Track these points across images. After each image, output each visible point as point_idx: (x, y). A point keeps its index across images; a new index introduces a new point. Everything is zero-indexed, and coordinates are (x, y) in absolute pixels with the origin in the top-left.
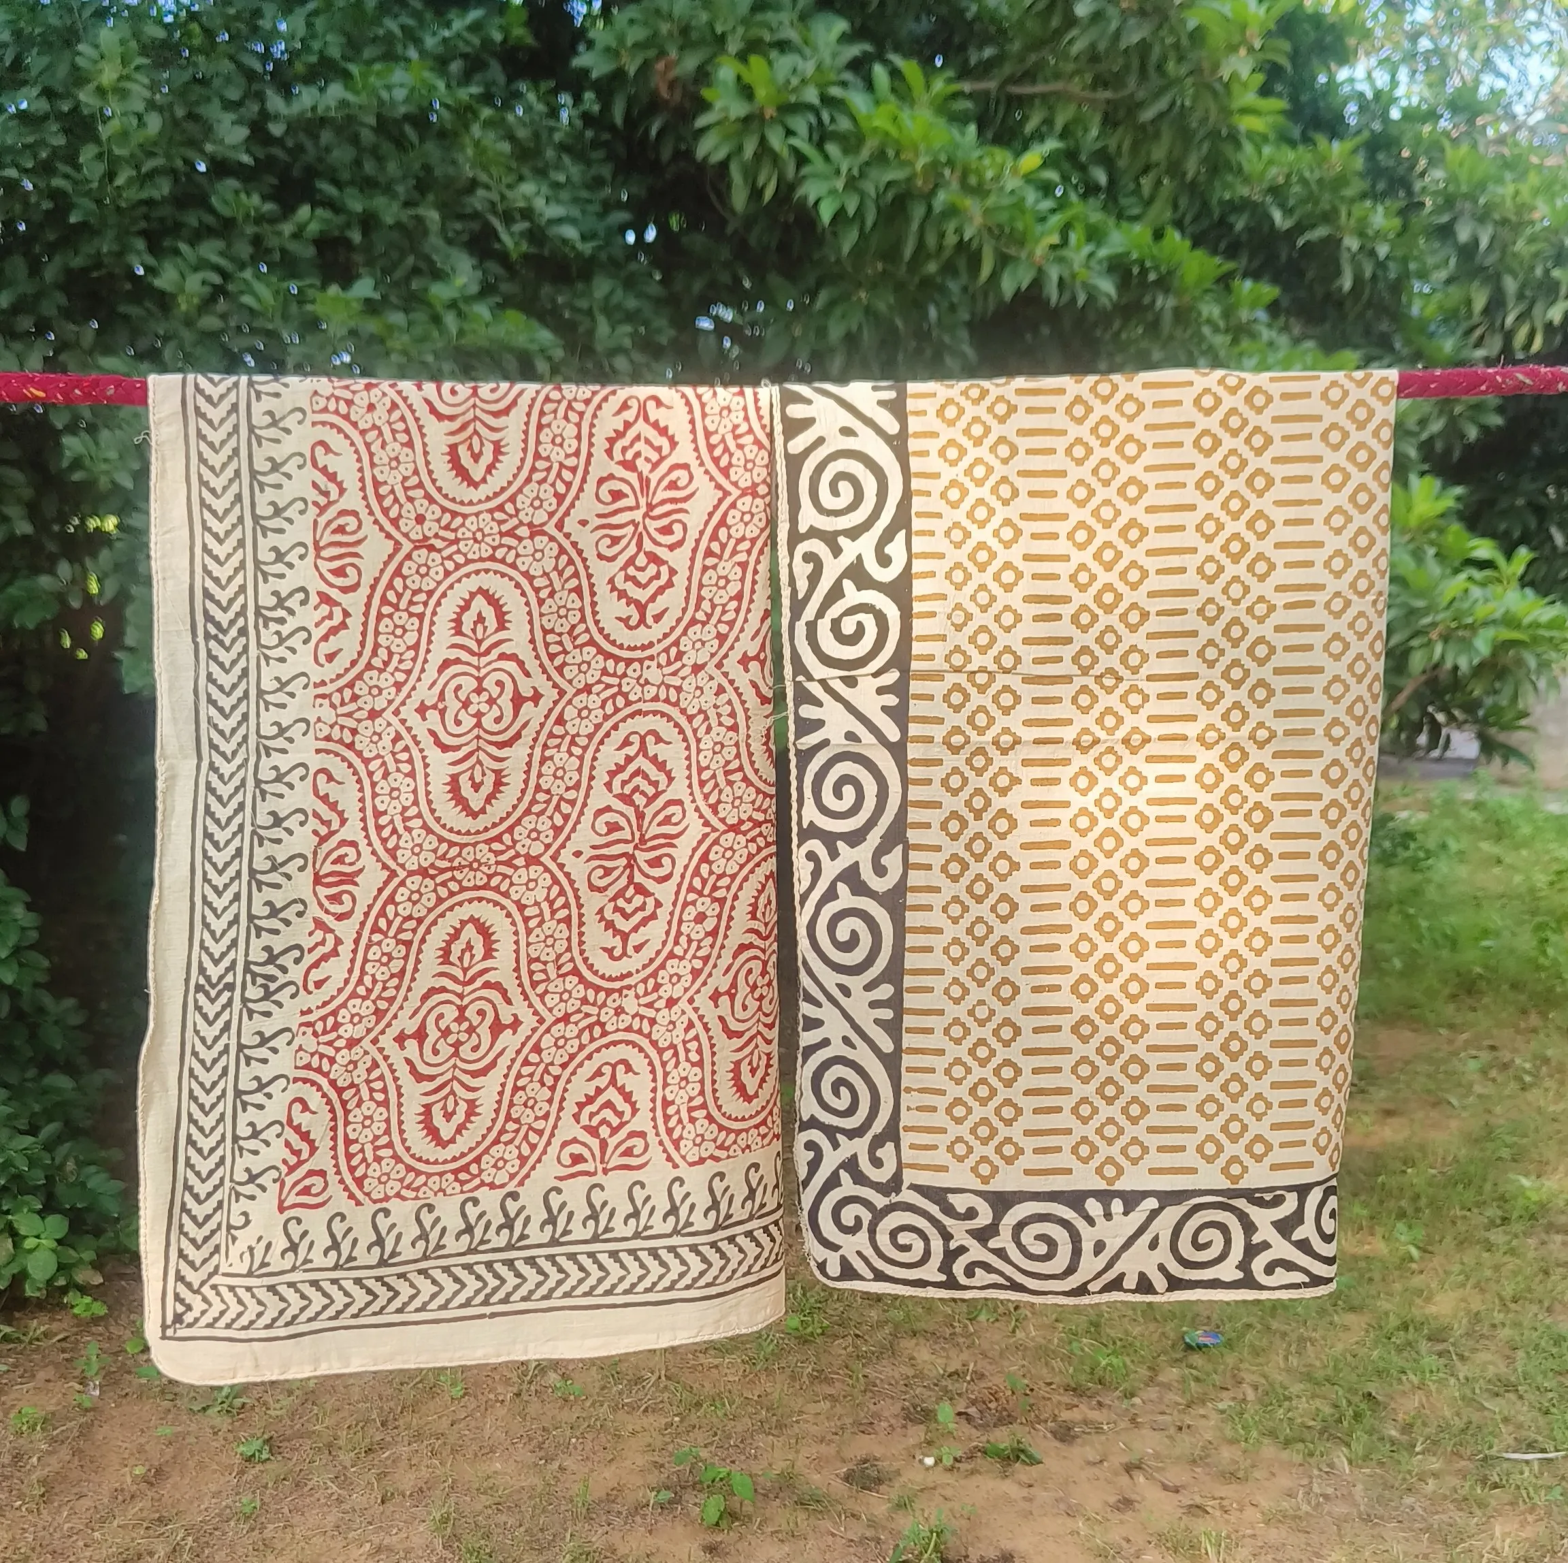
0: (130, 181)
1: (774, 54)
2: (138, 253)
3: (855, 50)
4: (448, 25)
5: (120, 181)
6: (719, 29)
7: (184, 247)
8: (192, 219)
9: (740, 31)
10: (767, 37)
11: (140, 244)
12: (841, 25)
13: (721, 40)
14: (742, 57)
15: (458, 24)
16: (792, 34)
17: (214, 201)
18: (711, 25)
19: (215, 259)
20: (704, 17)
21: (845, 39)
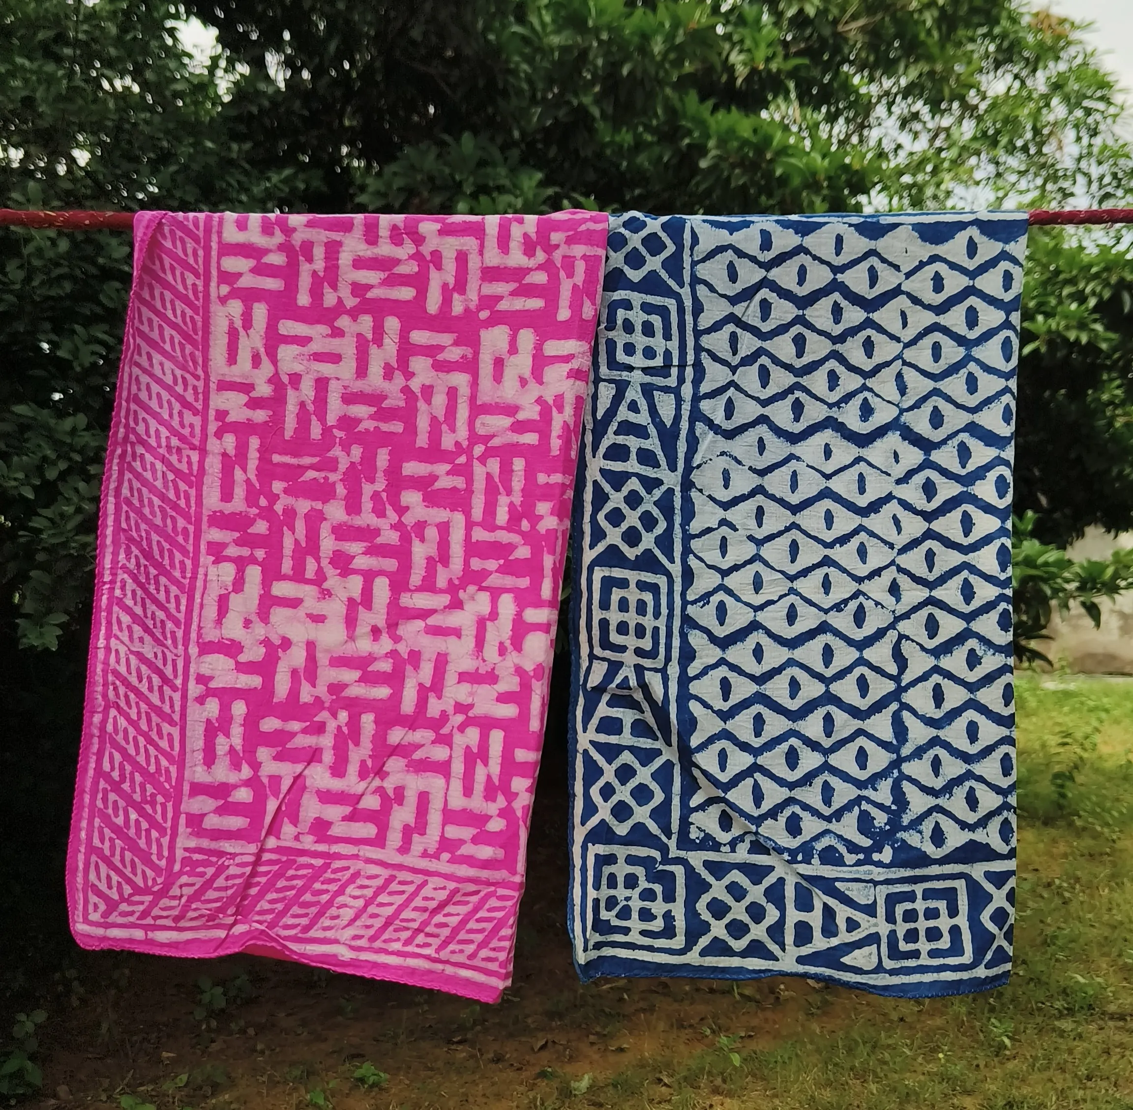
0: (43, 283)
1: (495, 194)
2: (45, 332)
3: (550, 191)
4: (269, 179)
5: (35, 283)
6: (457, 177)
7: (78, 328)
8: (86, 309)
9: (471, 179)
10: (491, 184)
11: (47, 326)
12: (539, 176)
13: (459, 185)
14: (474, 196)
15: (275, 178)
16: (506, 182)
17: (102, 297)
18: (452, 176)
19: (101, 336)
20: (447, 170)
21: (542, 184)
